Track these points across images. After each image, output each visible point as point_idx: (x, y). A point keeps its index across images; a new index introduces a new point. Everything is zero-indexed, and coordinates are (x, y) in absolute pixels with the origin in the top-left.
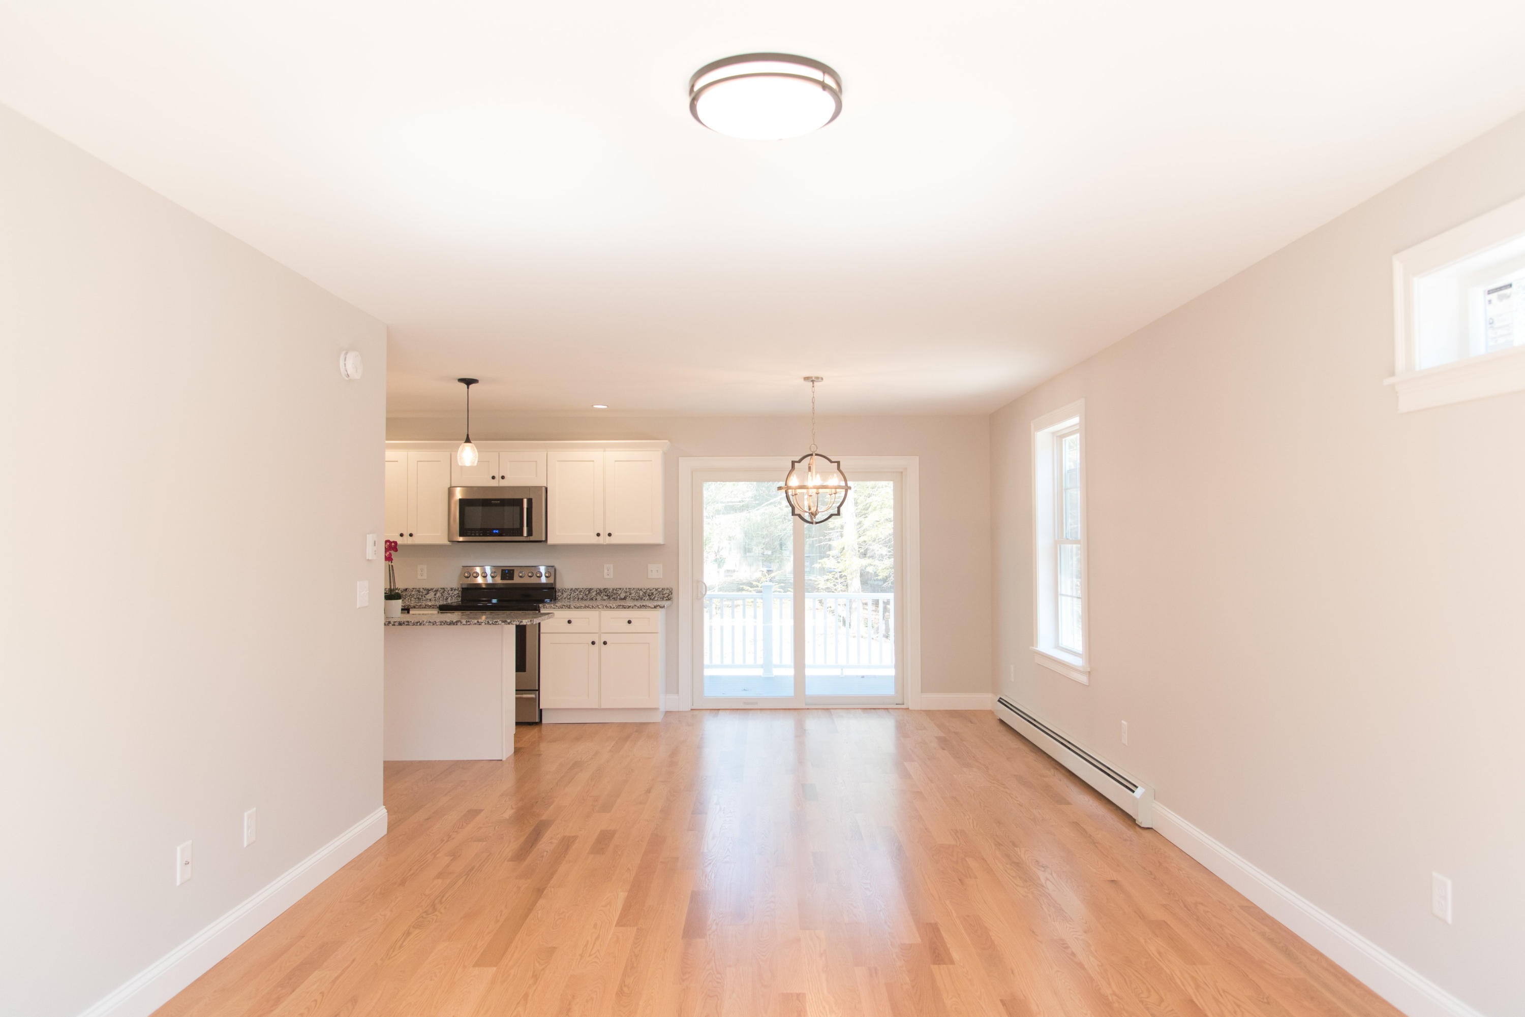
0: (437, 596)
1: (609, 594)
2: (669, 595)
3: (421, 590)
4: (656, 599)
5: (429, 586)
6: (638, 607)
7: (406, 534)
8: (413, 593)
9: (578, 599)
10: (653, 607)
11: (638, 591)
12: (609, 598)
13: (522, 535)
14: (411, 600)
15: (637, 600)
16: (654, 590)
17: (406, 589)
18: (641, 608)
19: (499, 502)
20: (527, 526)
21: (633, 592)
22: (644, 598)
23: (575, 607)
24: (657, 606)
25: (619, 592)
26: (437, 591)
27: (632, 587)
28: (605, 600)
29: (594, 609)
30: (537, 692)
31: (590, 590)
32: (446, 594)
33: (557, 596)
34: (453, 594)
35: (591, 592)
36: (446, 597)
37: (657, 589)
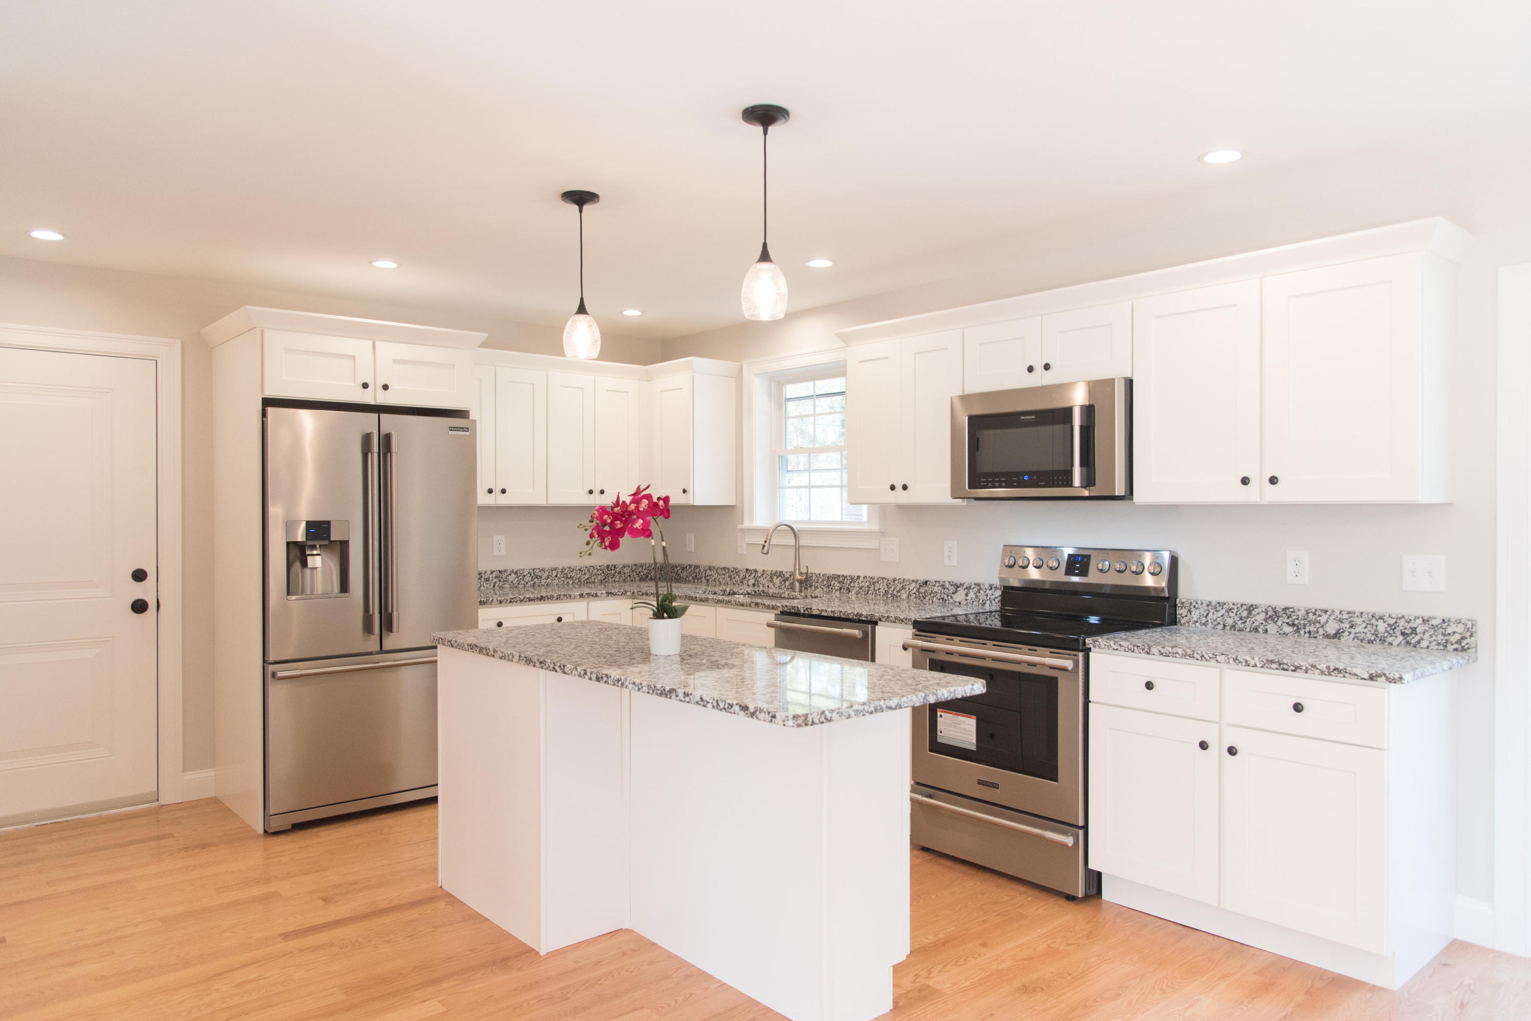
0: (969, 597)
1: (1296, 622)
2: (1463, 638)
3: (947, 585)
4: (1424, 644)
5: (957, 580)
6: (1322, 672)
7: (898, 485)
8: (936, 589)
9: (1225, 626)
10: (1366, 676)
11: (1373, 621)
12: (1298, 630)
13: (1069, 483)
14: (933, 602)
15: (1370, 642)
16: (1420, 621)
17: (926, 583)
18: (1330, 674)
19: (1033, 417)
20: (1082, 464)
21: (1358, 621)
22: (1390, 639)
23: (1162, 654)
24: (1379, 676)
25: (1323, 619)
26: (968, 588)
27: (1357, 609)
29: (1204, 662)
30: (1081, 832)
31: (1251, 609)
32: (982, 595)
33: (1178, 616)
34: (993, 597)
35: (1253, 613)
36: (983, 601)
37: (1428, 621)
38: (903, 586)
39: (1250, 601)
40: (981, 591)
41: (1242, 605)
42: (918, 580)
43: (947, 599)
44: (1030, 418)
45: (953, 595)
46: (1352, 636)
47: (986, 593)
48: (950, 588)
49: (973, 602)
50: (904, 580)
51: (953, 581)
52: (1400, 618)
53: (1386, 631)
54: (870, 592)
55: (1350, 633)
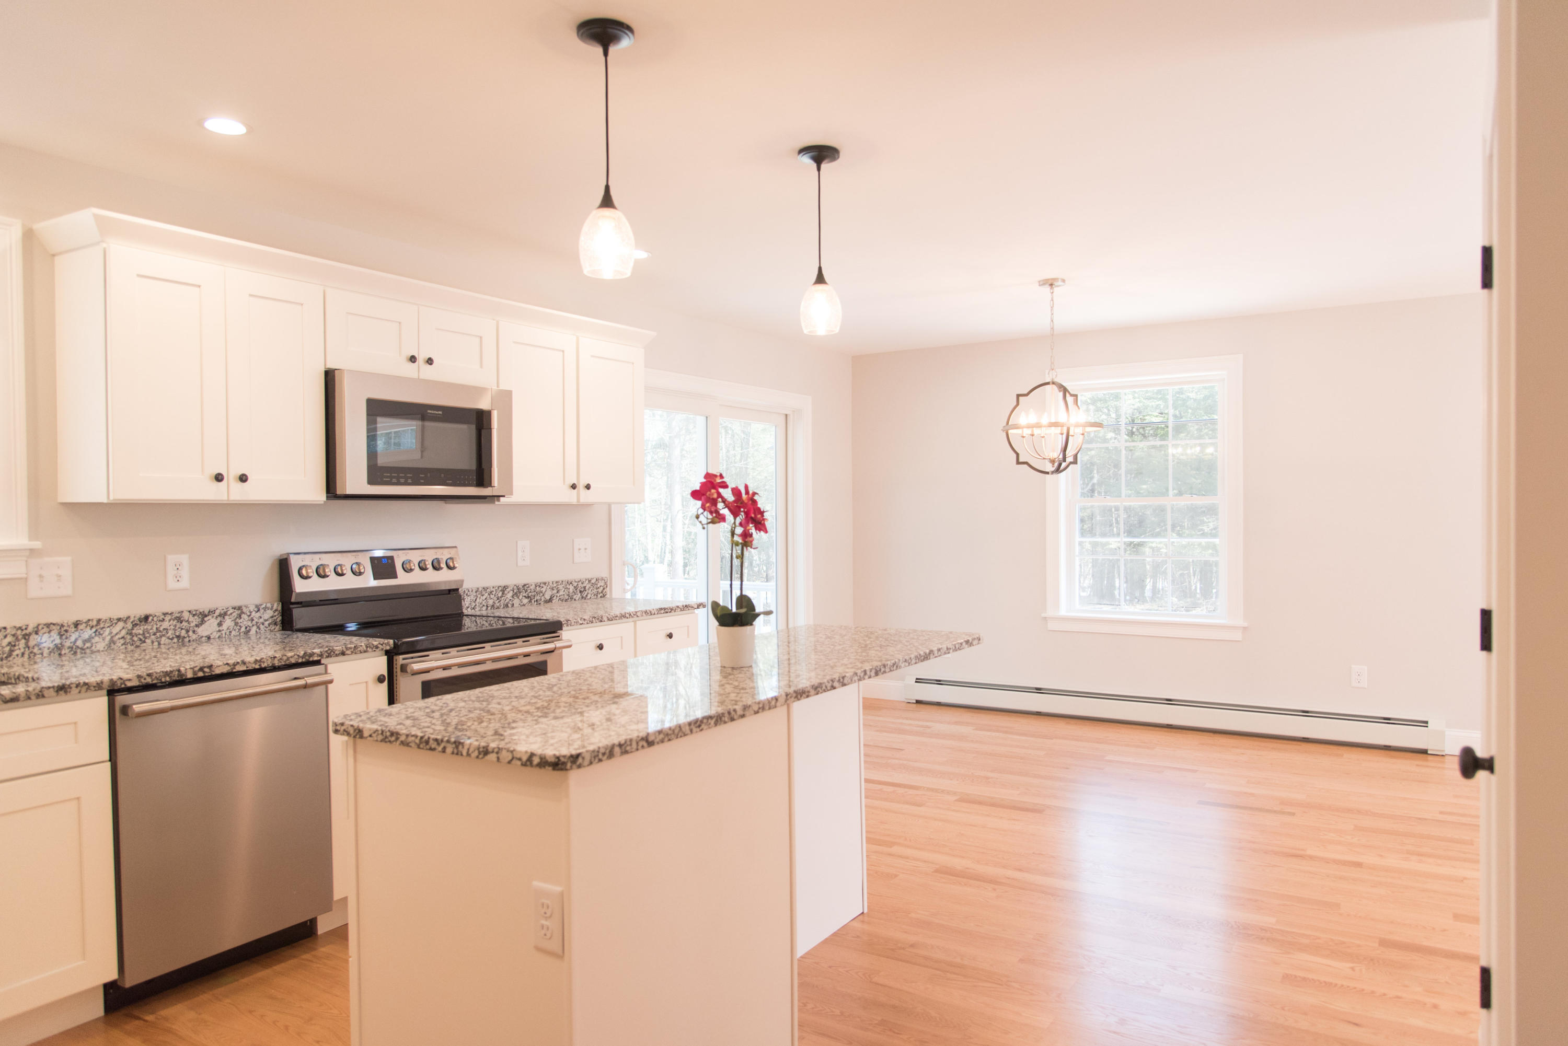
0: (225, 627)
1: (530, 594)
2: (604, 589)
3: (186, 615)
4: (589, 597)
5: (204, 607)
7: (231, 476)
8: (165, 625)
12: (530, 601)
14: (159, 644)
15: (566, 600)
16: (587, 582)
17: (146, 618)
19: (440, 413)
21: (561, 587)
23: (609, 620)
25: (544, 590)
26: (223, 615)
28: (524, 605)
31: (504, 589)
34: (261, 620)
35: (506, 592)
36: (246, 628)
37: (590, 581)
38: (96, 631)
39: (503, 584)
40: (243, 616)
41: (499, 587)
42: (129, 617)
43: (186, 636)
44: (437, 413)
45: (196, 629)
46: (558, 598)
47: (251, 616)
48: (191, 619)
49: (230, 632)
50: (99, 621)
51: (196, 608)
52: (579, 582)
53: (573, 592)
54: (15, 653)
55: (557, 596)
